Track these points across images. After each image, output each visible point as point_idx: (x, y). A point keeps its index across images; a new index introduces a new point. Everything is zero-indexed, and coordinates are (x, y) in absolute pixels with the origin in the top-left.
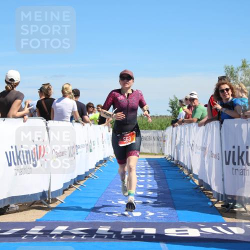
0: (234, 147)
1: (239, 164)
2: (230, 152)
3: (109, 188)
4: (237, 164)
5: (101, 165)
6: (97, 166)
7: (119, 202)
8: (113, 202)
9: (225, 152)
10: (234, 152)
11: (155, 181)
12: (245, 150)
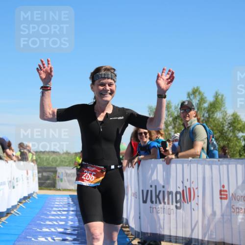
0: (151, 186)
1: (156, 203)
2: (148, 191)
3: (31, 225)
4: (154, 202)
5: (24, 202)
6: (20, 202)
7: (39, 239)
8: (33, 239)
9: (143, 191)
10: (151, 191)
11: (76, 218)
12: (162, 189)
